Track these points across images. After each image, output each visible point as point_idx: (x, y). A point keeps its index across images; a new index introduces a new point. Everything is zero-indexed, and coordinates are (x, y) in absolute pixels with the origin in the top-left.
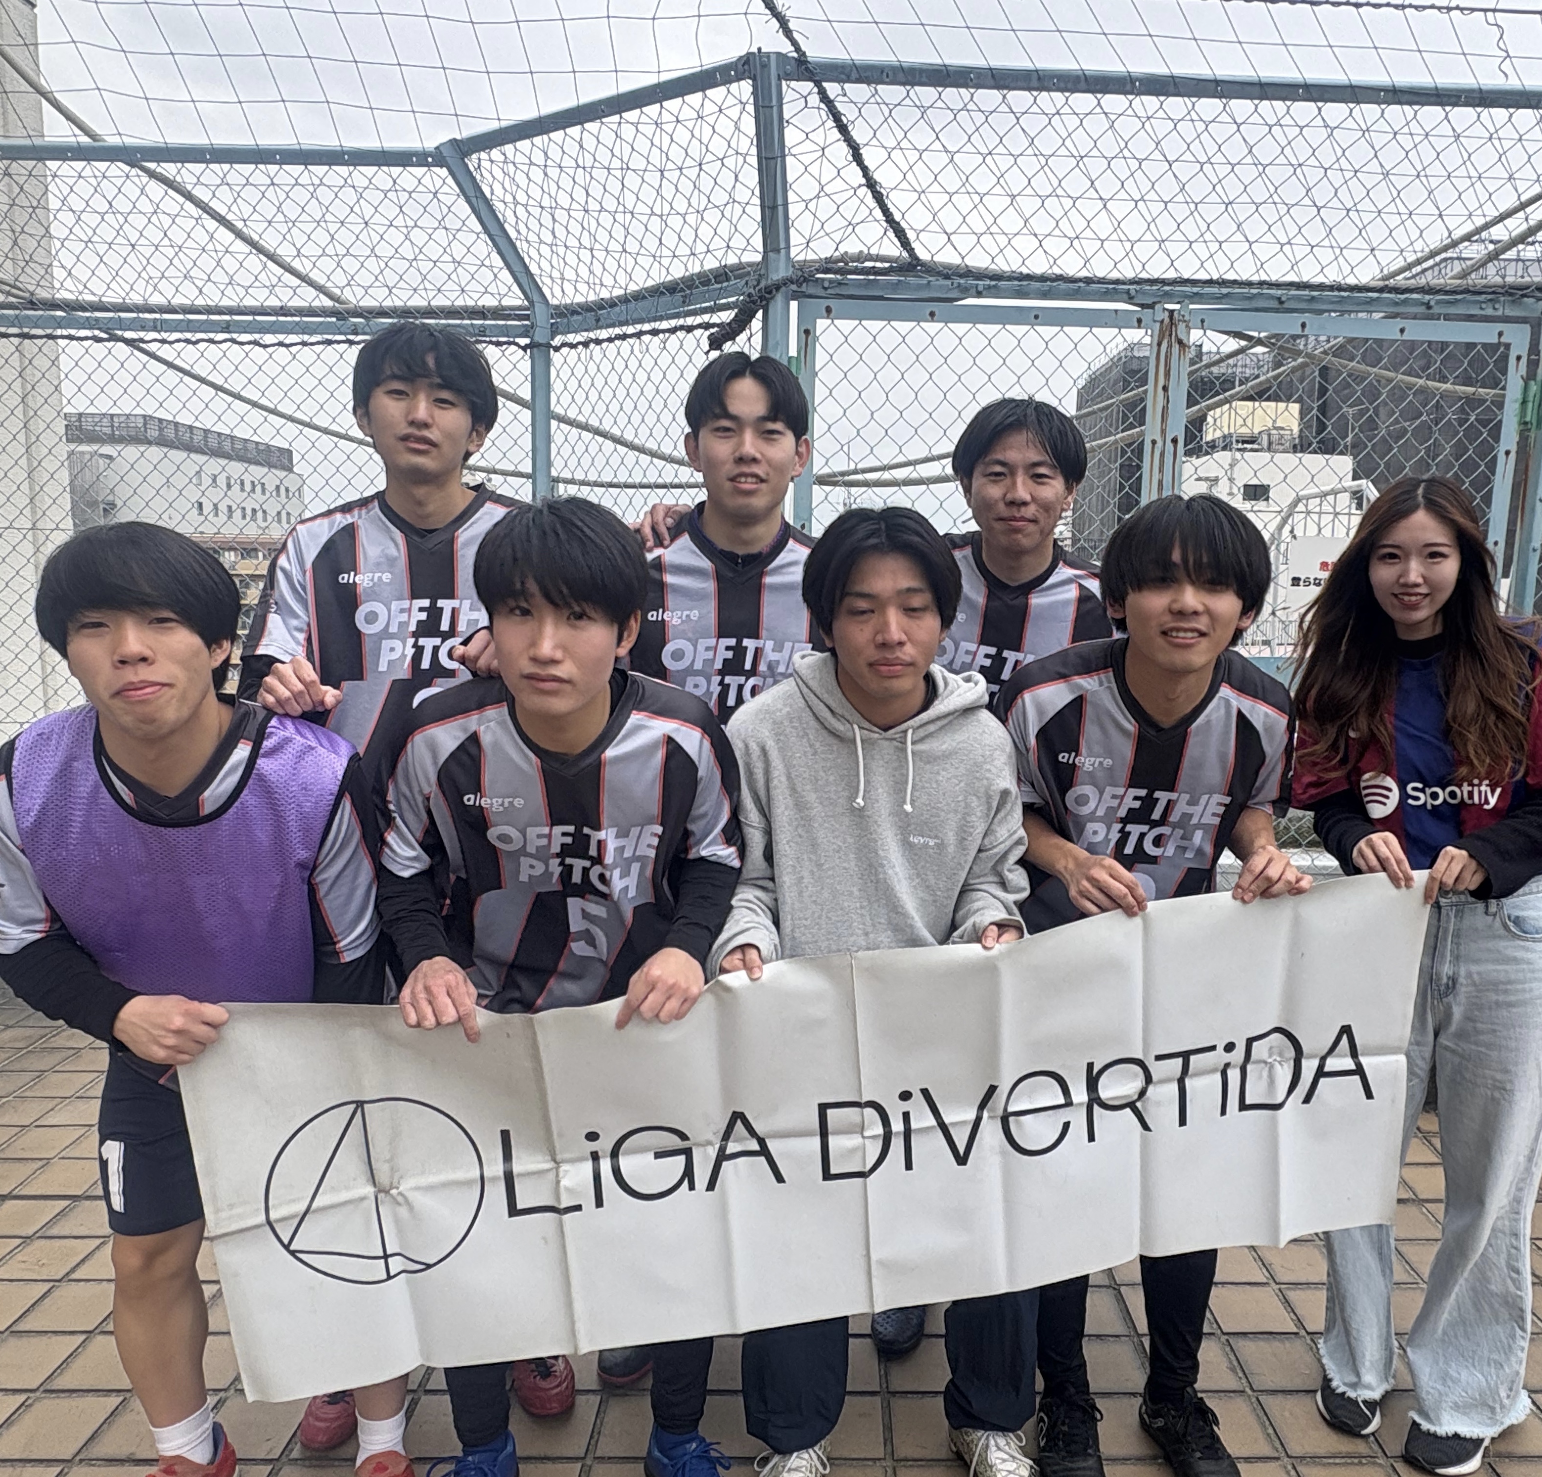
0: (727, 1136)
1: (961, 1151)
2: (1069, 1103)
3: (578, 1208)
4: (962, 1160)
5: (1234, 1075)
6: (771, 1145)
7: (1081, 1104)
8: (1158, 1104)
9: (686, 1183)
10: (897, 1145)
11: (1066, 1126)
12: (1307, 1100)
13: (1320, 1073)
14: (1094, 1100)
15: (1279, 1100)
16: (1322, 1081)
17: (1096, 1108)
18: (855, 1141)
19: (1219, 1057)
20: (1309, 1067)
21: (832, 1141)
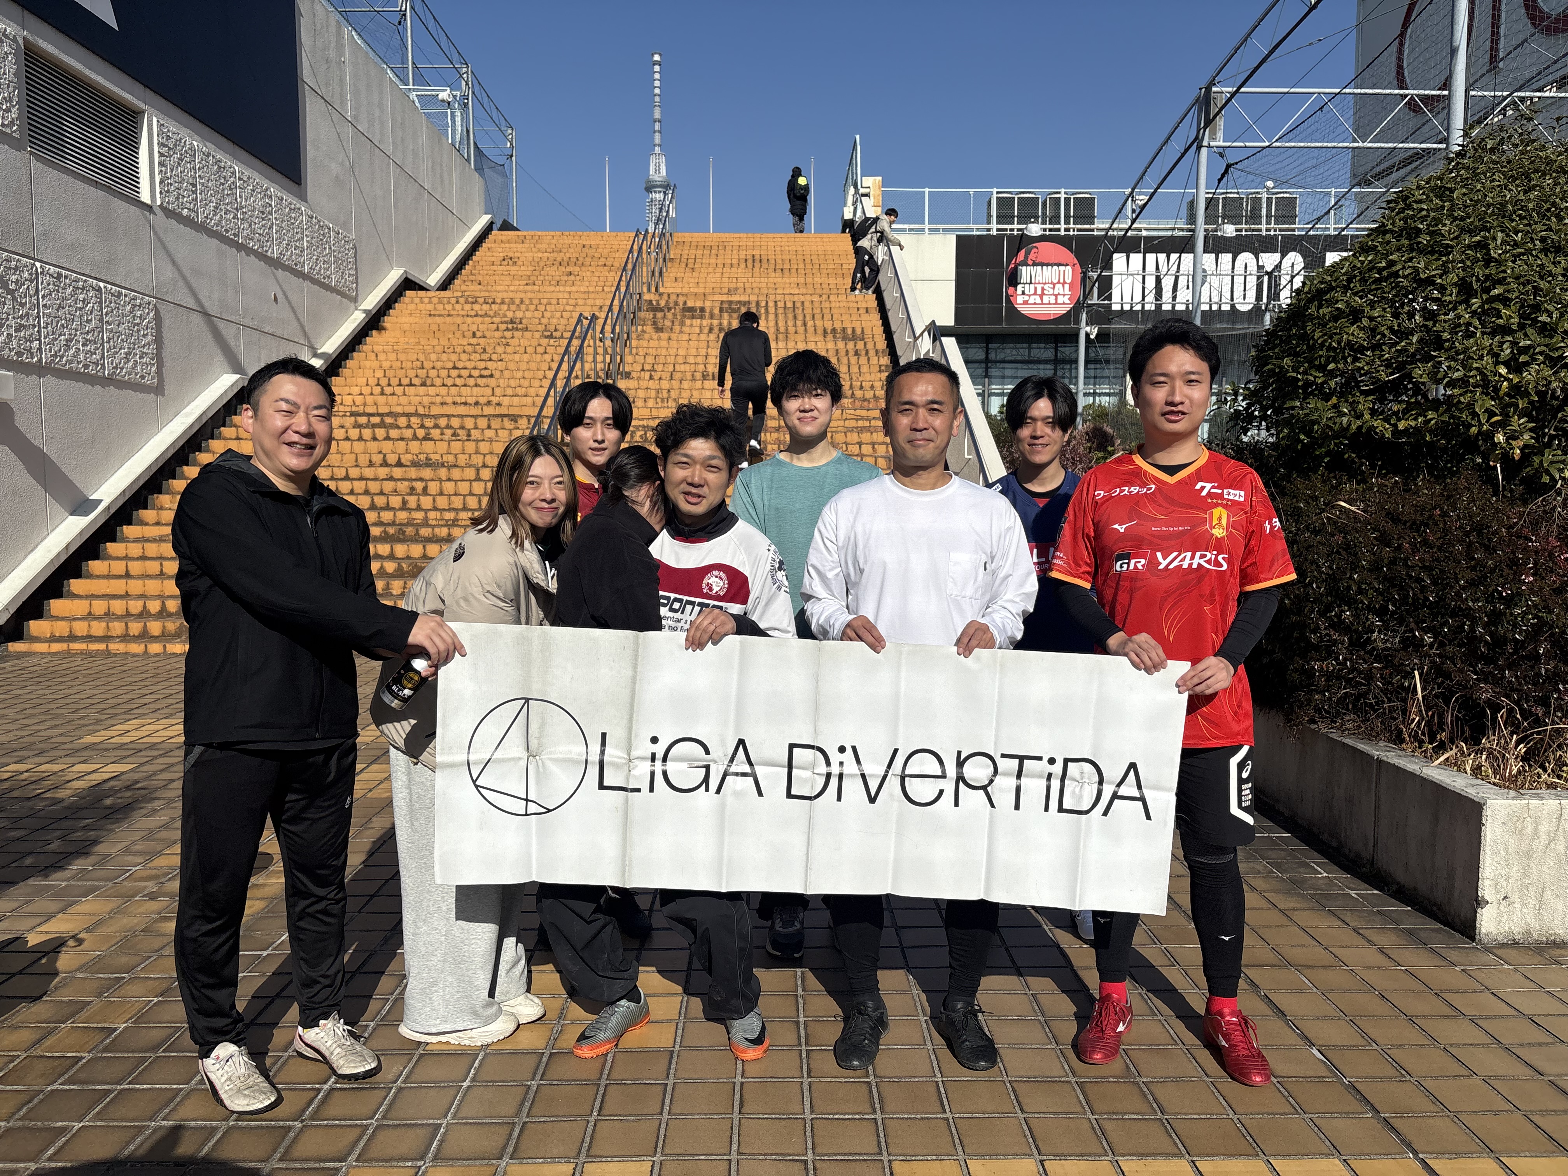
0: (732, 759)
1: (873, 794)
2: (943, 776)
3: (638, 790)
4: (872, 800)
5: (1055, 784)
6: (758, 770)
7: (951, 779)
8: (1002, 790)
9: (704, 785)
10: (834, 782)
11: (941, 792)
12: (1105, 813)
13: (1115, 796)
14: (960, 778)
15: (1085, 808)
16: (1117, 802)
17: (961, 783)
18: (807, 774)
19: (1043, 766)
20: (1108, 791)
21: (795, 772)
